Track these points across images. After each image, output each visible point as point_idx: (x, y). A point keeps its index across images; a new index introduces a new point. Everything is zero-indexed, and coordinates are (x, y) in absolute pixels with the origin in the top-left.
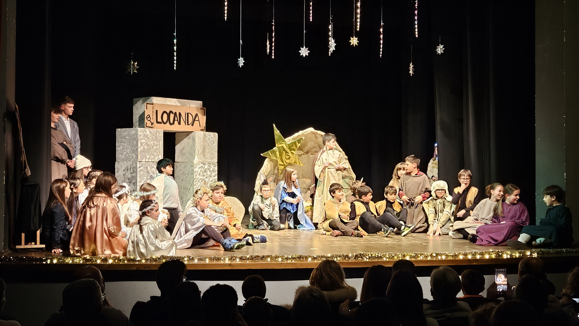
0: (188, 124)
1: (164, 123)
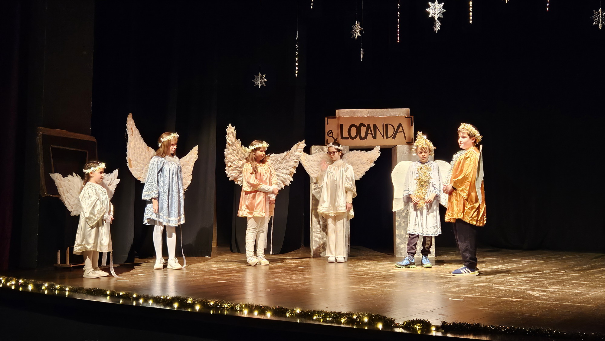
0: (387, 137)
1: (353, 139)
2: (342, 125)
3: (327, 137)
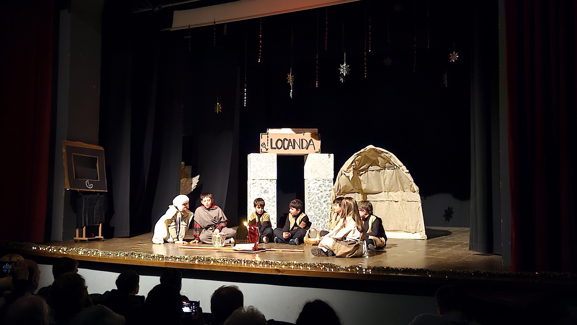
0: (302, 148)
1: (279, 149)
2: (271, 139)
3: (261, 147)
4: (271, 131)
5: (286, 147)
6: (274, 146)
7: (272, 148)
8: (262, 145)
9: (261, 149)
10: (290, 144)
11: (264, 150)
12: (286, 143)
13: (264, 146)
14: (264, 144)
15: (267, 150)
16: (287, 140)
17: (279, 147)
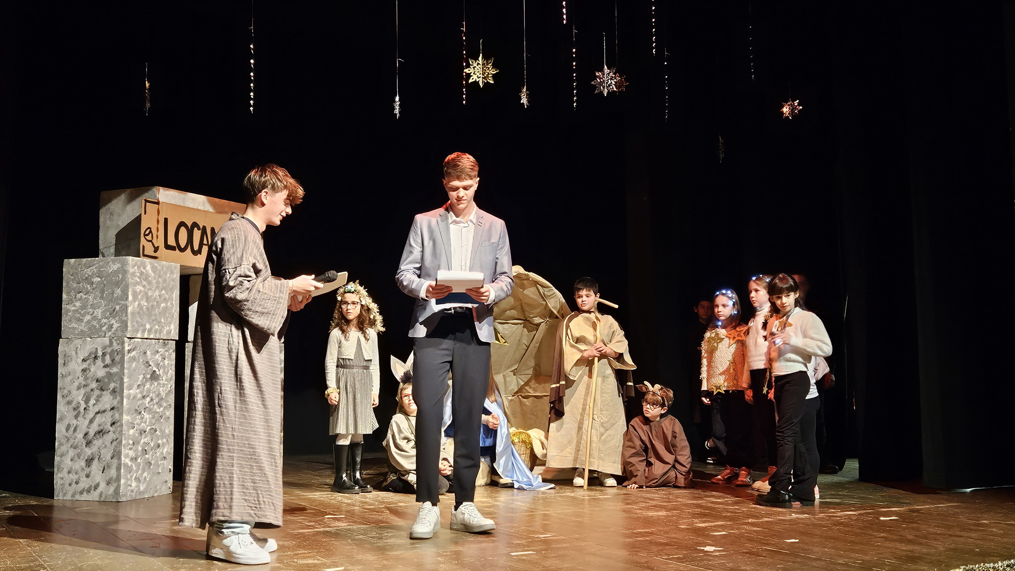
1: (182, 250)
2: (166, 220)
3: (143, 241)
4: (166, 195)
5: (196, 248)
6: (172, 241)
7: (168, 247)
8: (145, 235)
9: (144, 246)
10: (205, 242)
11: (149, 250)
12: (197, 234)
13: (149, 238)
14: (151, 232)
15: (156, 249)
16: (199, 229)
17: (183, 245)
